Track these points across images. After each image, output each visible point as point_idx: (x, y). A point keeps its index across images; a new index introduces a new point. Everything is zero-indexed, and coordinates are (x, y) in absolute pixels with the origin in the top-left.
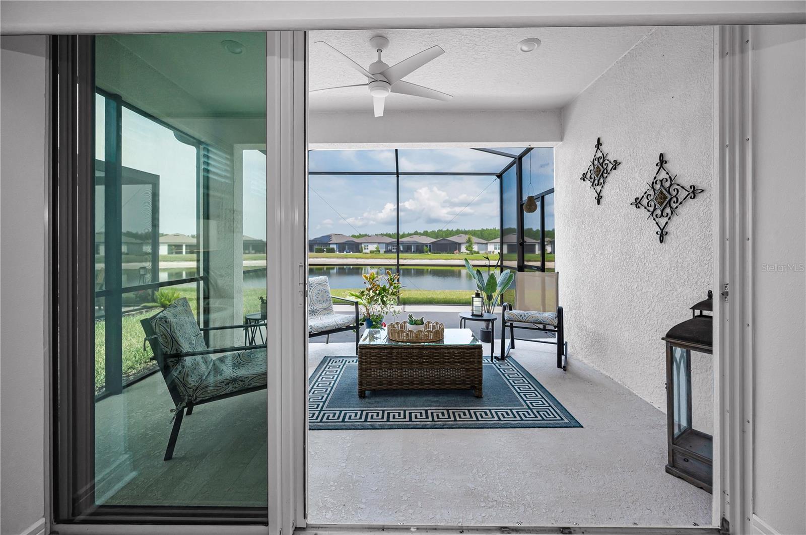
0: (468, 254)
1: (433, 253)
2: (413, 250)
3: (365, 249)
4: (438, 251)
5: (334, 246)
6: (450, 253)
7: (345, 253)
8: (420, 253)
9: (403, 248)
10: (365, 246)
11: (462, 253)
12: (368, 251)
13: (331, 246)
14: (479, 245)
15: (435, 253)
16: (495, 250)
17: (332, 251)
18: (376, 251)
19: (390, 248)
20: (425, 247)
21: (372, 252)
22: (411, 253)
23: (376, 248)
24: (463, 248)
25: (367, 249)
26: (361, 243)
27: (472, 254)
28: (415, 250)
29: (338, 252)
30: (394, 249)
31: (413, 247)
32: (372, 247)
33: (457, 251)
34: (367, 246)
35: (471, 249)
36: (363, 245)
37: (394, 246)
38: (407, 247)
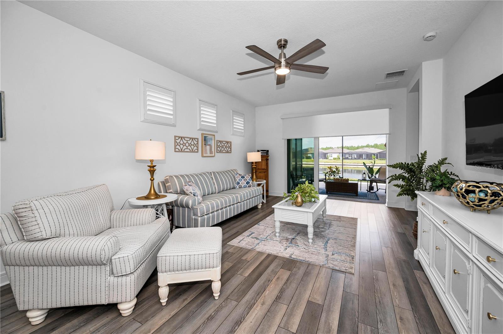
1: (379, 160)
2: (364, 158)
3: (330, 157)
10: (330, 155)
12: (332, 158)
13: (309, 155)
15: (381, 160)
18: (337, 158)
19: (347, 156)
20: (373, 156)
21: (334, 159)
23: (337, 156)
25: (332, 157)
26: (328, 153)
28: (366, 157)
30: (350, 157)
31: (364, 156)
32: (335, 156)
34: (332, 155)
36: (329, 155)
37: (350, 155)
38: (359, 156)
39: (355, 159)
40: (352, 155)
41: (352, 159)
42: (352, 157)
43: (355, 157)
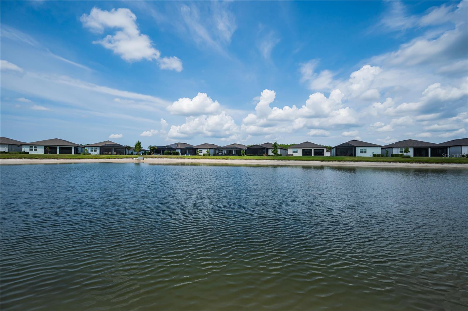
0: (273, 156)
1: (247, 156)
2: (233, 153)
3: (200, 153)
4: (251, 154)
5: (179, 151)
6: (260, 156)
7: (185, 155)
8: (239, 155)
9: (227, 152)
11: (269, 155)
13: (177, 151)
14: (281, 149)
15: (249, 156)
16: (293, 154)
17: (177, 154)
18: (207, 154)
19: (217, 152)
20: (242, 151)
21: (204, 155)
22: (232, 155)
23: (207, 152)
24: (270, 152)
25: (202, 153)
26: (197, 149)
27: (277, 156)
28: (235, 154)
29: (180, 155)
30: (220, 153)
31: (233, 152)
32: (205, 151)
33: (266, 154)
34: (202, 151)
35: (276, 152)
36: (199, 150)
37: (220, 151)
38: (229, 151)
39: (225, 155)
40: (222, 151)
41: (222, 155)
42: (222, 153)
43: (225, 153)
